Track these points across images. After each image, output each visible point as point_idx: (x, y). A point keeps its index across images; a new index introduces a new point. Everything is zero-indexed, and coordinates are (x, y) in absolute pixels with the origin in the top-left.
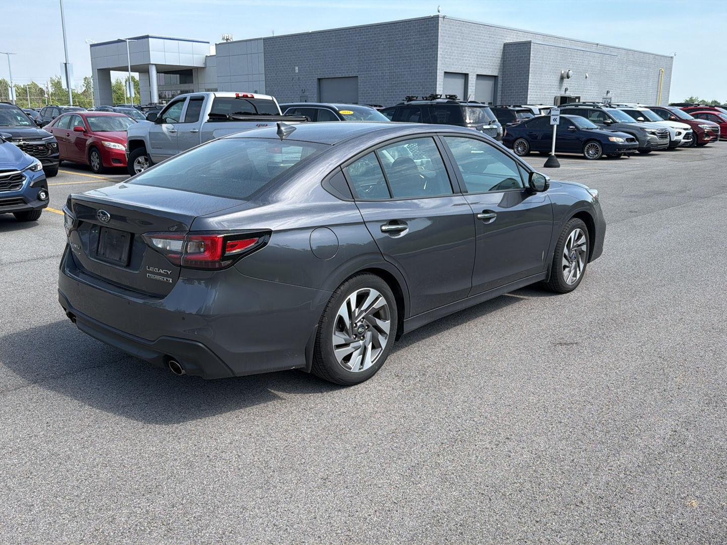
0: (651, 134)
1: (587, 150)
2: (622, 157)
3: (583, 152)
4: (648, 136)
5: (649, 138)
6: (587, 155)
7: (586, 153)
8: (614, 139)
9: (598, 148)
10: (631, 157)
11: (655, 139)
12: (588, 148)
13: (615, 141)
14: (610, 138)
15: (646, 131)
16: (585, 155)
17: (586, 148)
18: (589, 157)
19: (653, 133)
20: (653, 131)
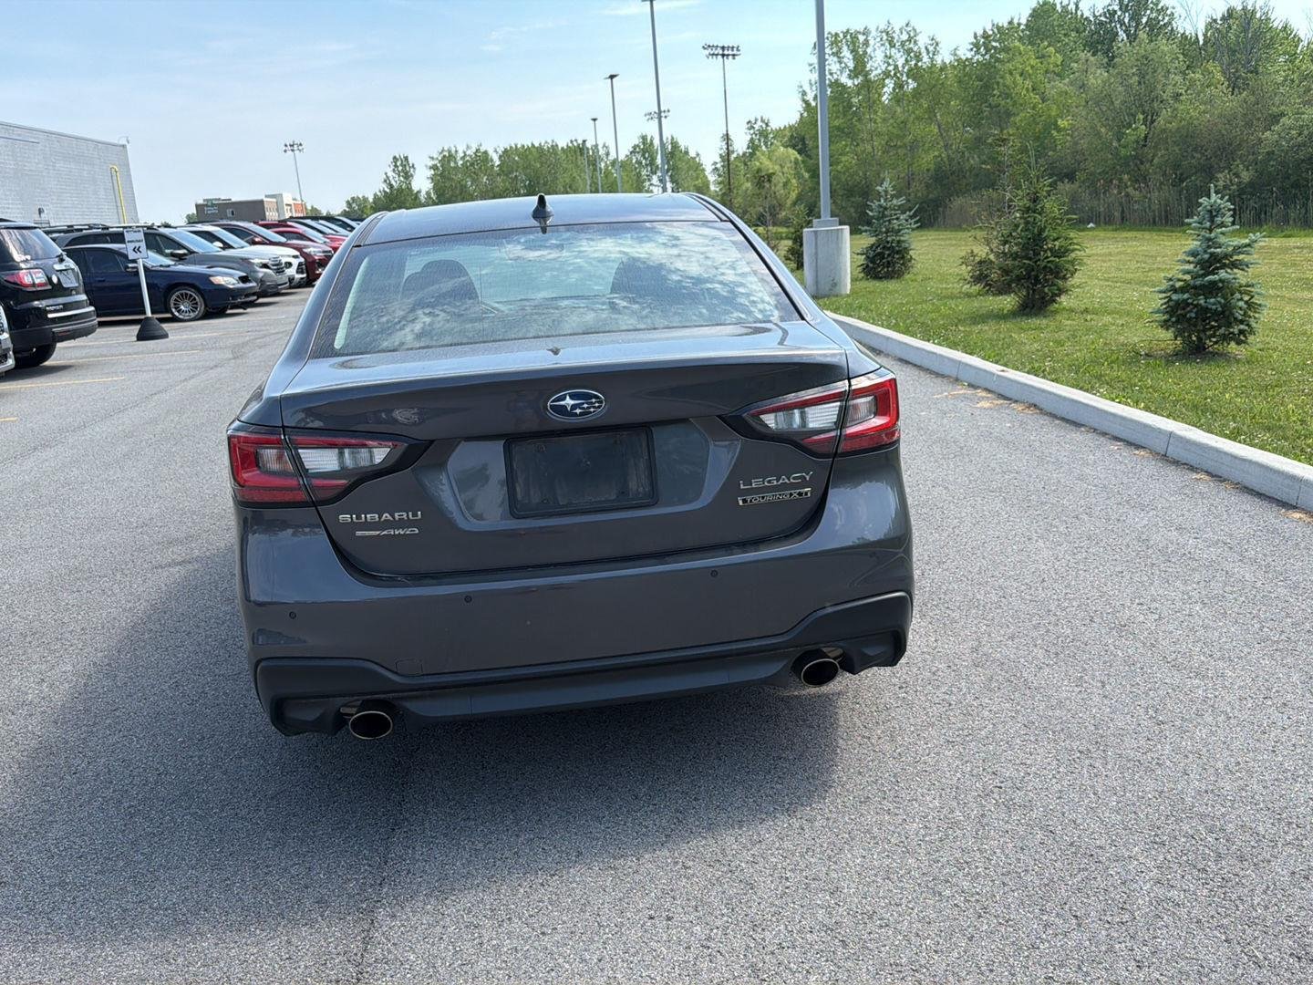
0: (261, 267)
1: (175, 304)
2: (229, 312)
3: (168, 310)
4: (258, 272)
5: (260, 275)
6: (177, 314)
7: (174, 310)
8: (219, 280)
9: (195, 299)
10: (249, 310)
11: (271, 275)
12: (176, 300)
13: (223, 283)
14: (212, 279)
15: (253, 264)
16: (172, 313)
17: (172, 302)
18: (181, 317)
19: (265, 266)
20: (264, 261)
